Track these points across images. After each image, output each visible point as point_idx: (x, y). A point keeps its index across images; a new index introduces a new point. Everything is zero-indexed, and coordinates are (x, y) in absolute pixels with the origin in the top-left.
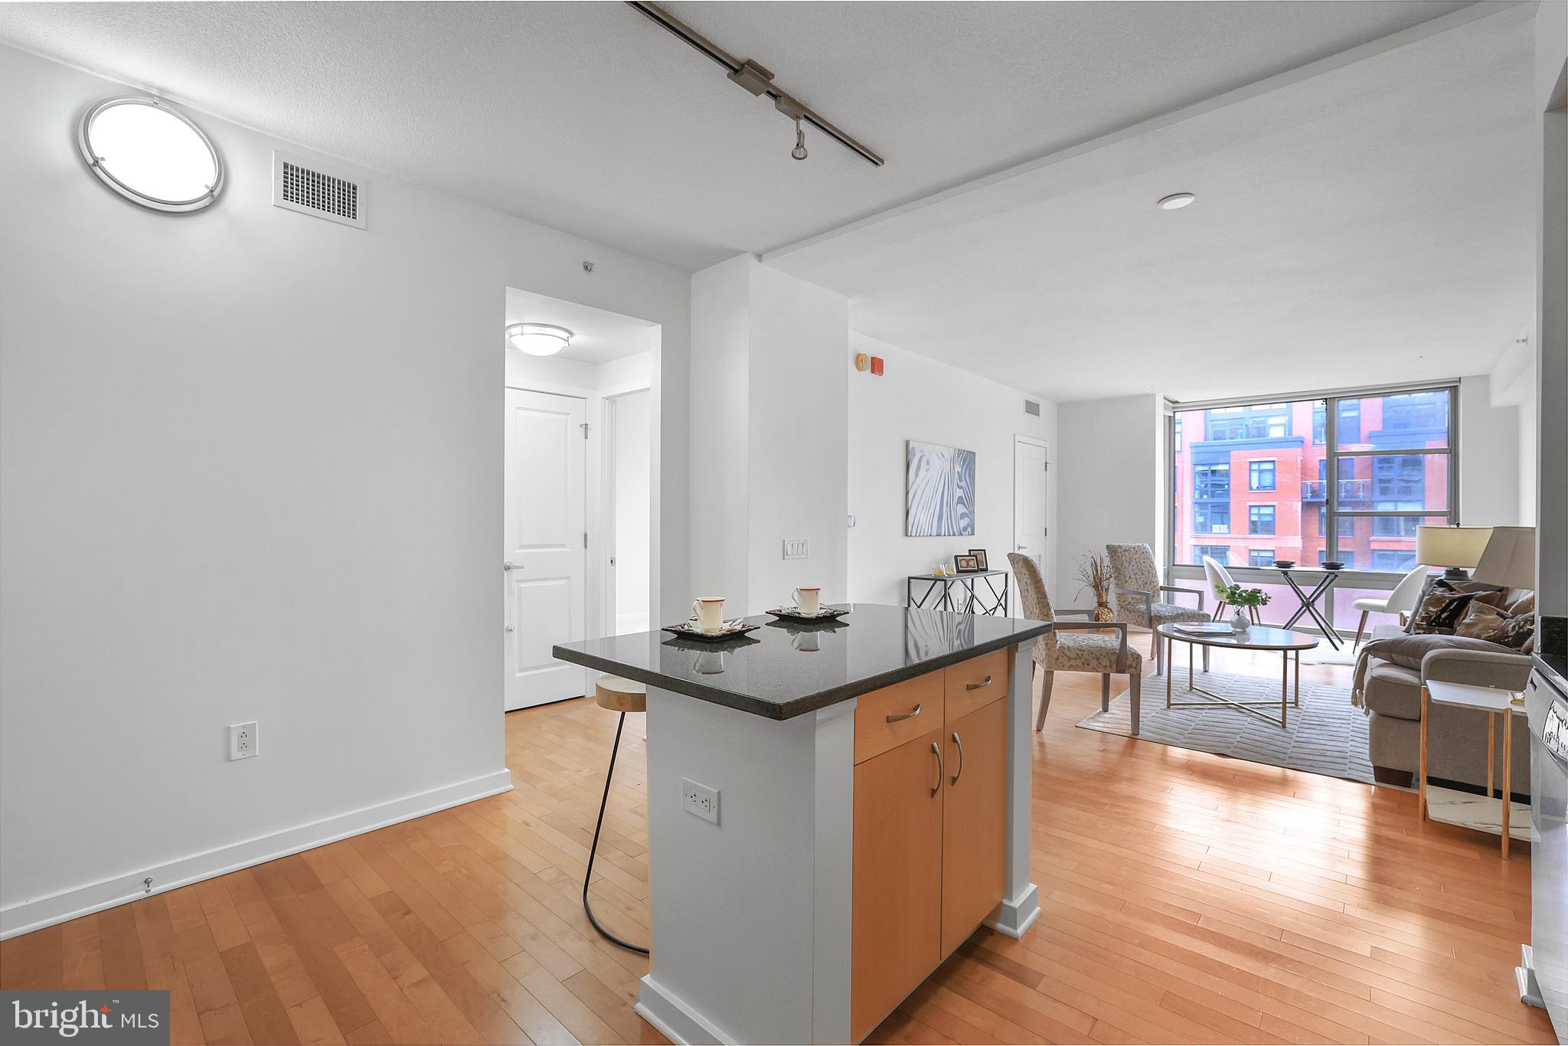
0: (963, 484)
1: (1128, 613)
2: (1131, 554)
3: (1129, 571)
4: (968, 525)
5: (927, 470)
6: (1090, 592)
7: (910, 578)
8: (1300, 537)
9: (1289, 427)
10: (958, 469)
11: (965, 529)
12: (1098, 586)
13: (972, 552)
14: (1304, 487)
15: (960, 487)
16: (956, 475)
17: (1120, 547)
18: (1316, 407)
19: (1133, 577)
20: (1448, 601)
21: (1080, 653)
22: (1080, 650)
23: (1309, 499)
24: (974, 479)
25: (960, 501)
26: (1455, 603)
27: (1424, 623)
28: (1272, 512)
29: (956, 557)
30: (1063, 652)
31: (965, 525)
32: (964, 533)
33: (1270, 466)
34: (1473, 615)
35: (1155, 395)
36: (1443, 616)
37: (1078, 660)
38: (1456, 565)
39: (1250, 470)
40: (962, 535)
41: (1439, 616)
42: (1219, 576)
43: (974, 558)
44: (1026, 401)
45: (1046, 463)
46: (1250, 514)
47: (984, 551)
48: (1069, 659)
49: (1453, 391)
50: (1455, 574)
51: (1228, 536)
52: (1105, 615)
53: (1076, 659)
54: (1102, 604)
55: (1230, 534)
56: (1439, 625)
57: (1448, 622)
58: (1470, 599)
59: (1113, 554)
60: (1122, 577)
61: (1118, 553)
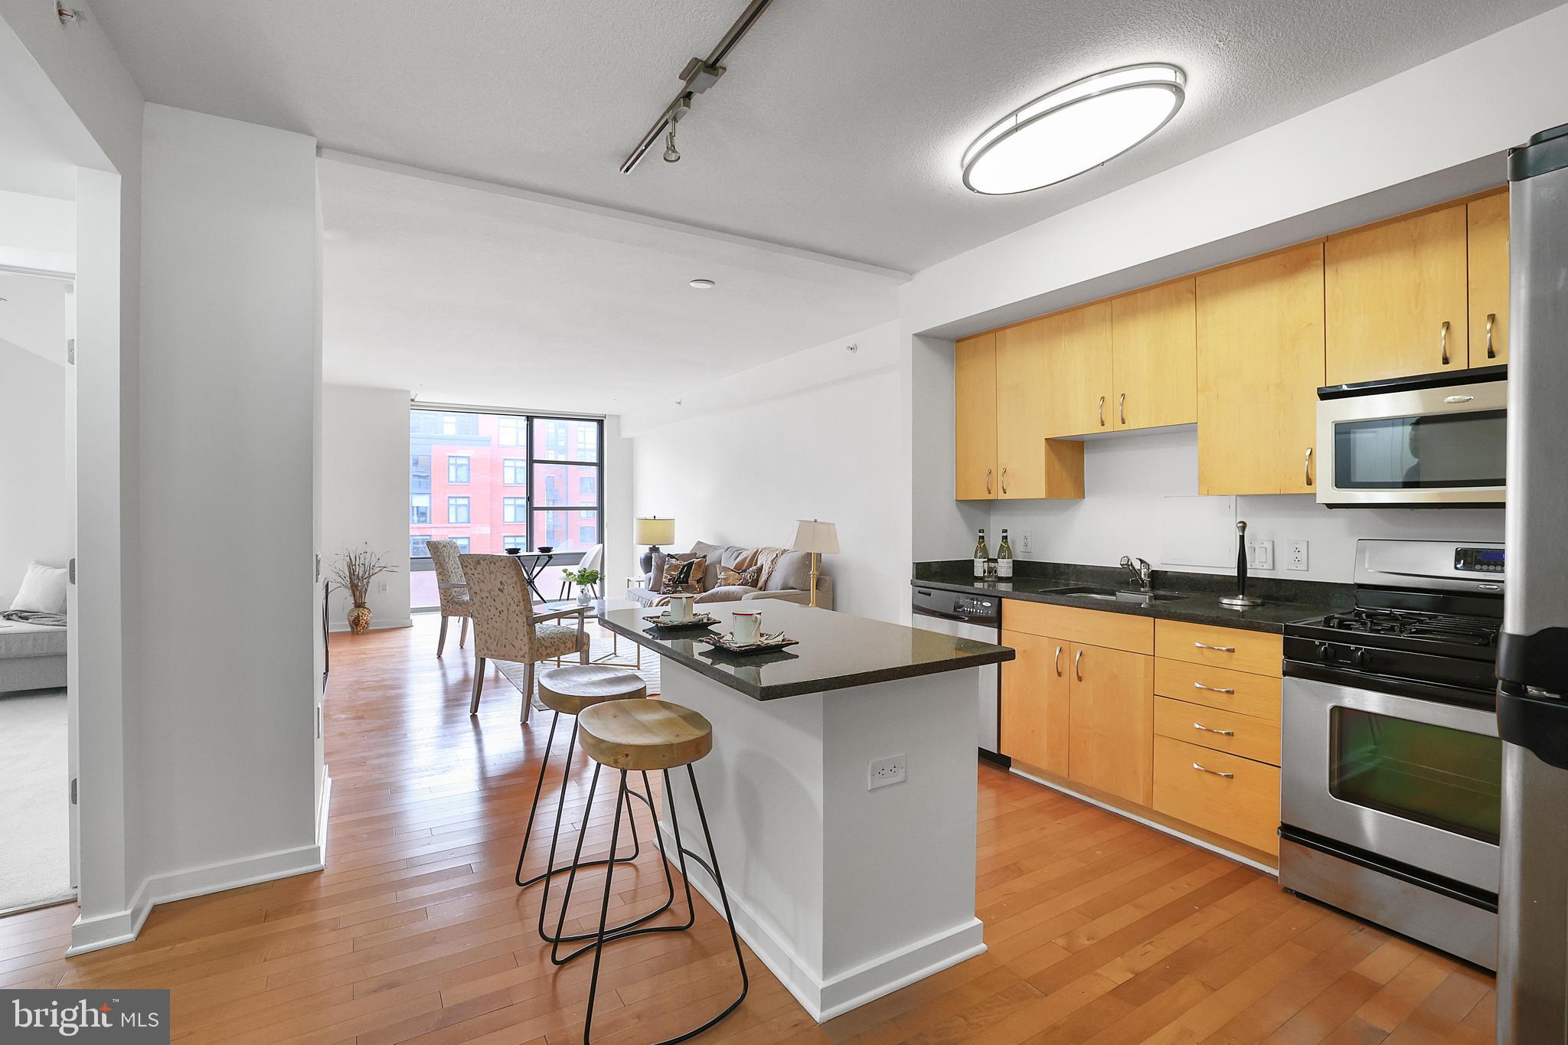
2: (448, 549)
3: (450, 566)
19: (453, 571)
20: (681, 567)
21: (552, 641)
26: (686, 567)
27: (671, 583)
33: (464, 461)
34: (723, 573)
36: (682, 577)
38: (653, 543)
41: (679, 577)
48: (546, 647)
49: (601, 423)
50: (654, 549)
51: (429, 525)
52: (367, 617)
53: (550, 647)
54: (359, 605)
55: (430, 523)
56: (681, 583)
57: (686, 580)
58: (693, 564)
59: (435, 550)
60: (446, 572)
61: (439, 549)
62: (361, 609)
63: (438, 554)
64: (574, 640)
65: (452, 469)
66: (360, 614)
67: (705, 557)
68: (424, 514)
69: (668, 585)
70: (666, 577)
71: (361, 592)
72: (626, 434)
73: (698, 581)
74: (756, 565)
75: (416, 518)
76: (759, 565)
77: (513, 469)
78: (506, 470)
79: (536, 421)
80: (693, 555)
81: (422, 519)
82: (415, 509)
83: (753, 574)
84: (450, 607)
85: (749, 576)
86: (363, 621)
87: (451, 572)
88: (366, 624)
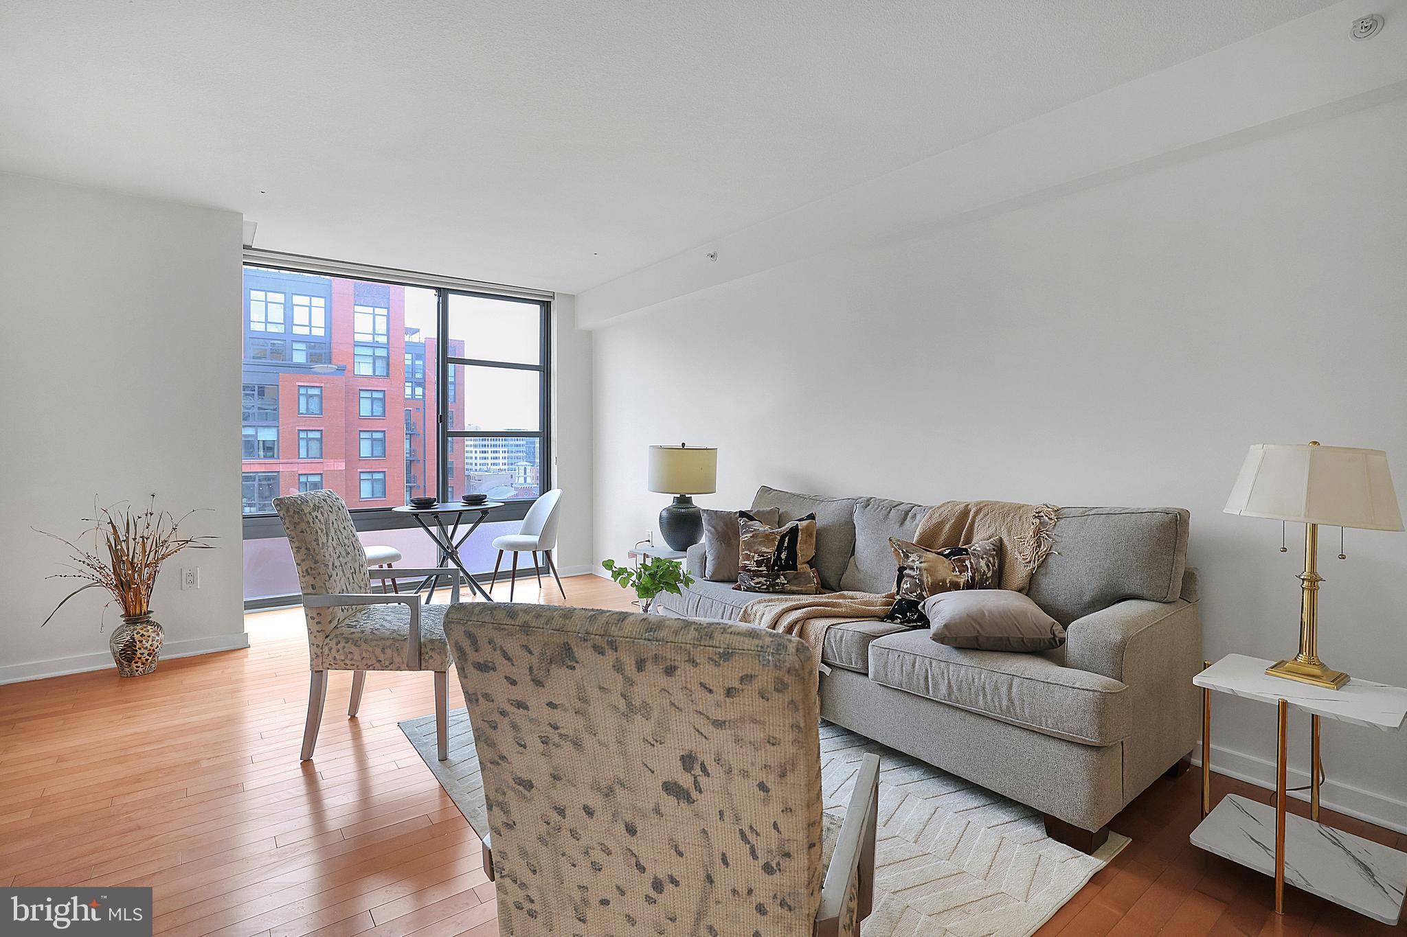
1: (350, 647)
3: (330, 551)
6: (109, 596)
12: (129, 581)
19: (337, 564)
20: (778, 537)
26: (787, 538)
27: (764, 568)
34: (914, 557)
36: (783, 556)
38: (683, 492)
41: (779, 558)
49: (546, 307)
50: (688, 502)
51: (277, 461)
52: (150, 639)
54: (135, 617)
55: (279, 459)
56: (782, 568)
57: (791, 563)
58: (798, 532)
59: (296, 519)
60: (322, 569)
61: (305, 514)
62: (139, 627)
63: (303, 526)
65: (303, 401)
66: (137, 637)
67: (812, 517)
68: (271, 449)
69: (755, 574)
70: (749, 557)
71: (137, 592)
72: (586, 322)
73: (811, 563)
75: (261, 453)
79: (451, 297)
81: (269, 454)
82: (261, 444)
83: (991, 559)
84: (330, 650)
85: (983, 563)
86: (143, 651)
87: (333, 564)
88: (149, 655)
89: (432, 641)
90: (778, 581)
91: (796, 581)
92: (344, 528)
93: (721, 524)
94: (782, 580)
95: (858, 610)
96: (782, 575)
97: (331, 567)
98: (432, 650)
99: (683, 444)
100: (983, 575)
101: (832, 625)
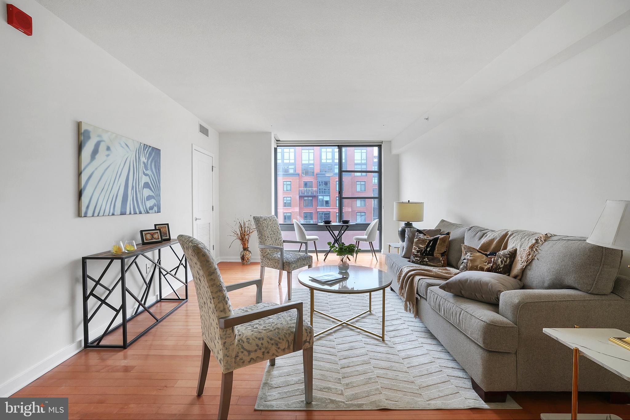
0: (149, 172)
2: (268, 222)
3: (267, 232)
4: (155, 205)
5: (108, 156)
6: (239, 242)
7: (84, 259)
8: (298, 208)
9: (295, 170)
10: (143, 159)
11: (151, 208)
12: (243, 238)
13: (157, 226)
14: (299, 190)
15: (146, 175)
16: (142, 165)
17: (261, 218)
18: (303, 163)
19: (269, 236)
20: (428, 241)
21: (259, 342)
22: (259, 339)
23: (301, 195)
24: (159, 170)
25: (146, 185)
26: (432, 242)
27: (419, 254)
28: (290, 199)
29: (142, 232)
30: (243, 348)
31: (152, 205)
32: (150, 211)
33: (289, 183)
34: (469, 254)
35: (271, 132)
36: (428, 249)
37: (259, 351)
38: (408, 221)
39: (284, 184)
40: (148, 213)
41: (426, 250)
42: (301, 228)
43: (158, 231)
44: (200, 125)
45: (213, 167)
46: (284, 200)
47: (168, 224)
48: (249, 352)
49: (380, 147)
50: (408, 225)
52: (248, 255)
53: (256, 351)
54: (245, 249)
56: (427, 255)
57: (431, 253)
58: (438, 240)
59: (257, 223)
60: (264, 237)
61: (260, 221)
62: (245, 251)
63: (259, 224)
64: (291, 338)
66: (245, 254)
67: (448, 234)
69: (416, 256)
70: (415, 249)
71: (245, 242)
72: (395, 151)
73: (443, 254)
74: (505, 248)
76: (510, 248)
77: (360, 185)
78: (357, 186)
80: (437, 231)
83: (505, 259)
84: (264, 261)
85: (500, 260)
86: (246, 258)
87: (268, 236)
88: (247, 259)
89: (287, 262)
90: (424, 260)
91: (432, 261)
92: (275, 226)
93: (411, 234)
94: (426, 259)
95: (439, 274)
96: (426, 257)
97: (267, 237)
98: (286, 265)
99: (409, 201)
100: (498, 266)
101: (421, 279)
